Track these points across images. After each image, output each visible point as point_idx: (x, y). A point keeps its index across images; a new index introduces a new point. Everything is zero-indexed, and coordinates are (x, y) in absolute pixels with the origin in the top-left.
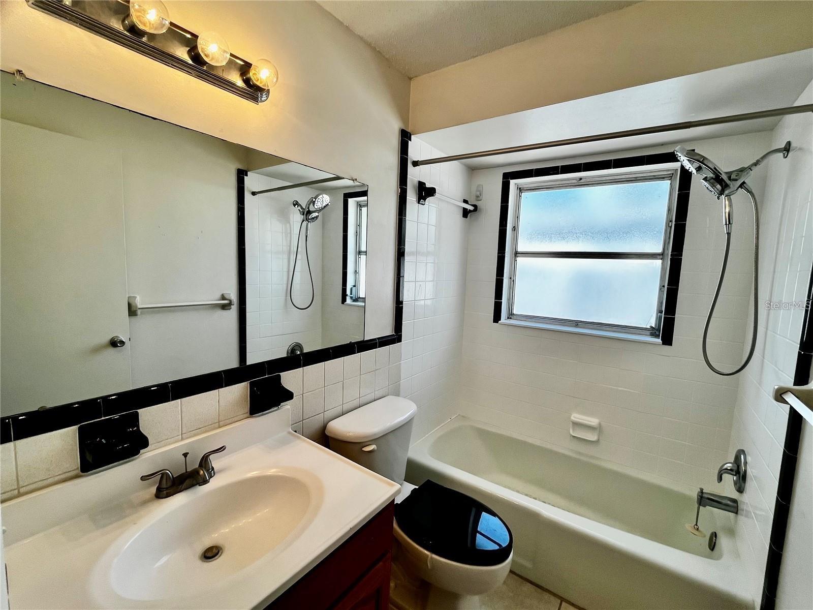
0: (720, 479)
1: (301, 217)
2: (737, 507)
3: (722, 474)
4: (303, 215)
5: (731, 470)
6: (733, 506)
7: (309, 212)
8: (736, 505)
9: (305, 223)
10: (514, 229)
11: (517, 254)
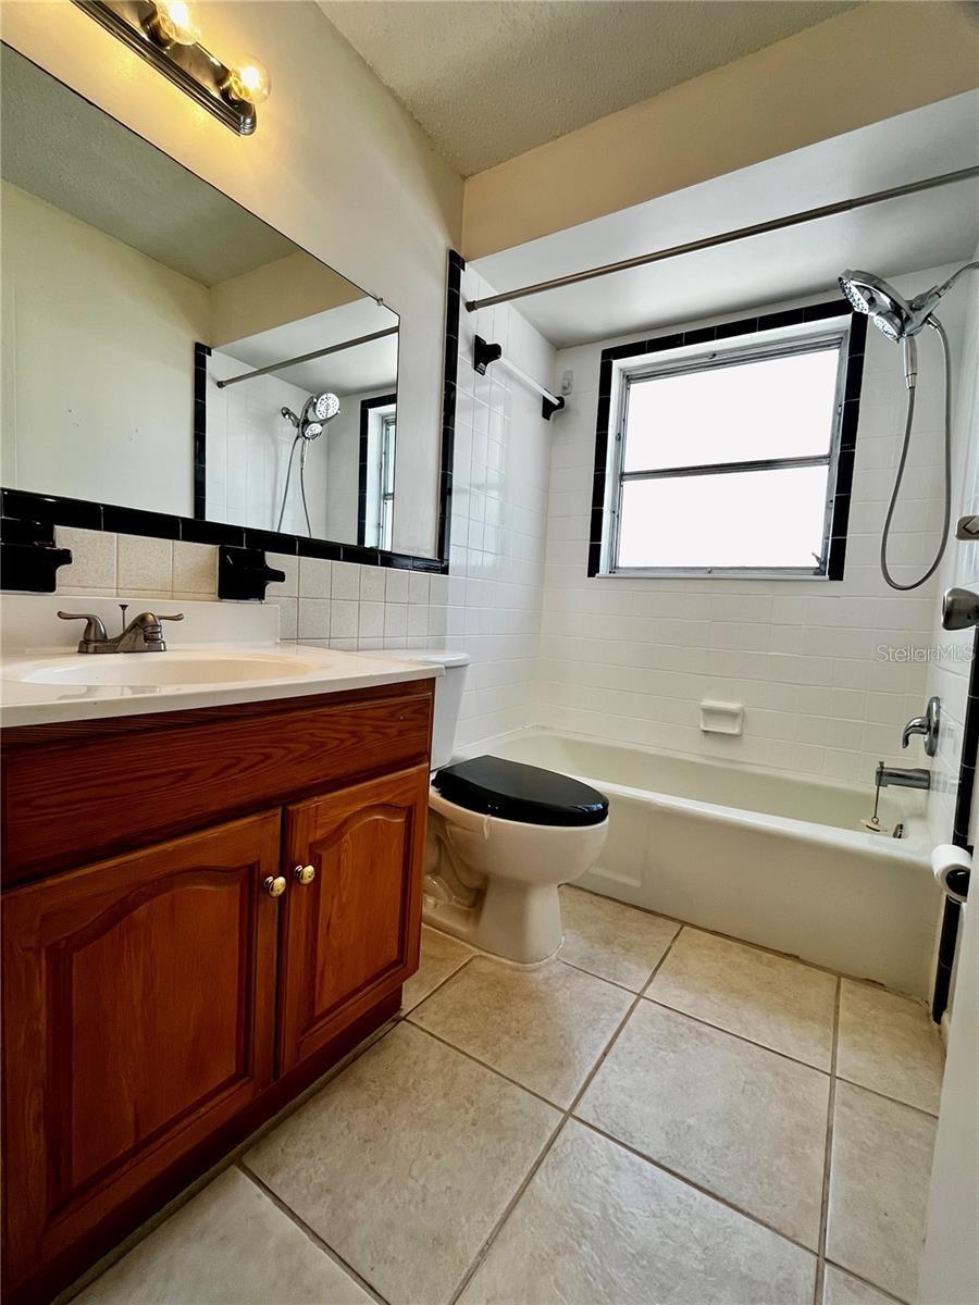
0: (906, 742)
1: (296, 431)
2: (929, 780)
3: (909, 735)
4: (298, 426)
5: (920, 726)
6: (922, 780)
7: (306, 422)
8: (926, 777)
9: (300, 441)
10: (619, 437)
11: (622, 476)
